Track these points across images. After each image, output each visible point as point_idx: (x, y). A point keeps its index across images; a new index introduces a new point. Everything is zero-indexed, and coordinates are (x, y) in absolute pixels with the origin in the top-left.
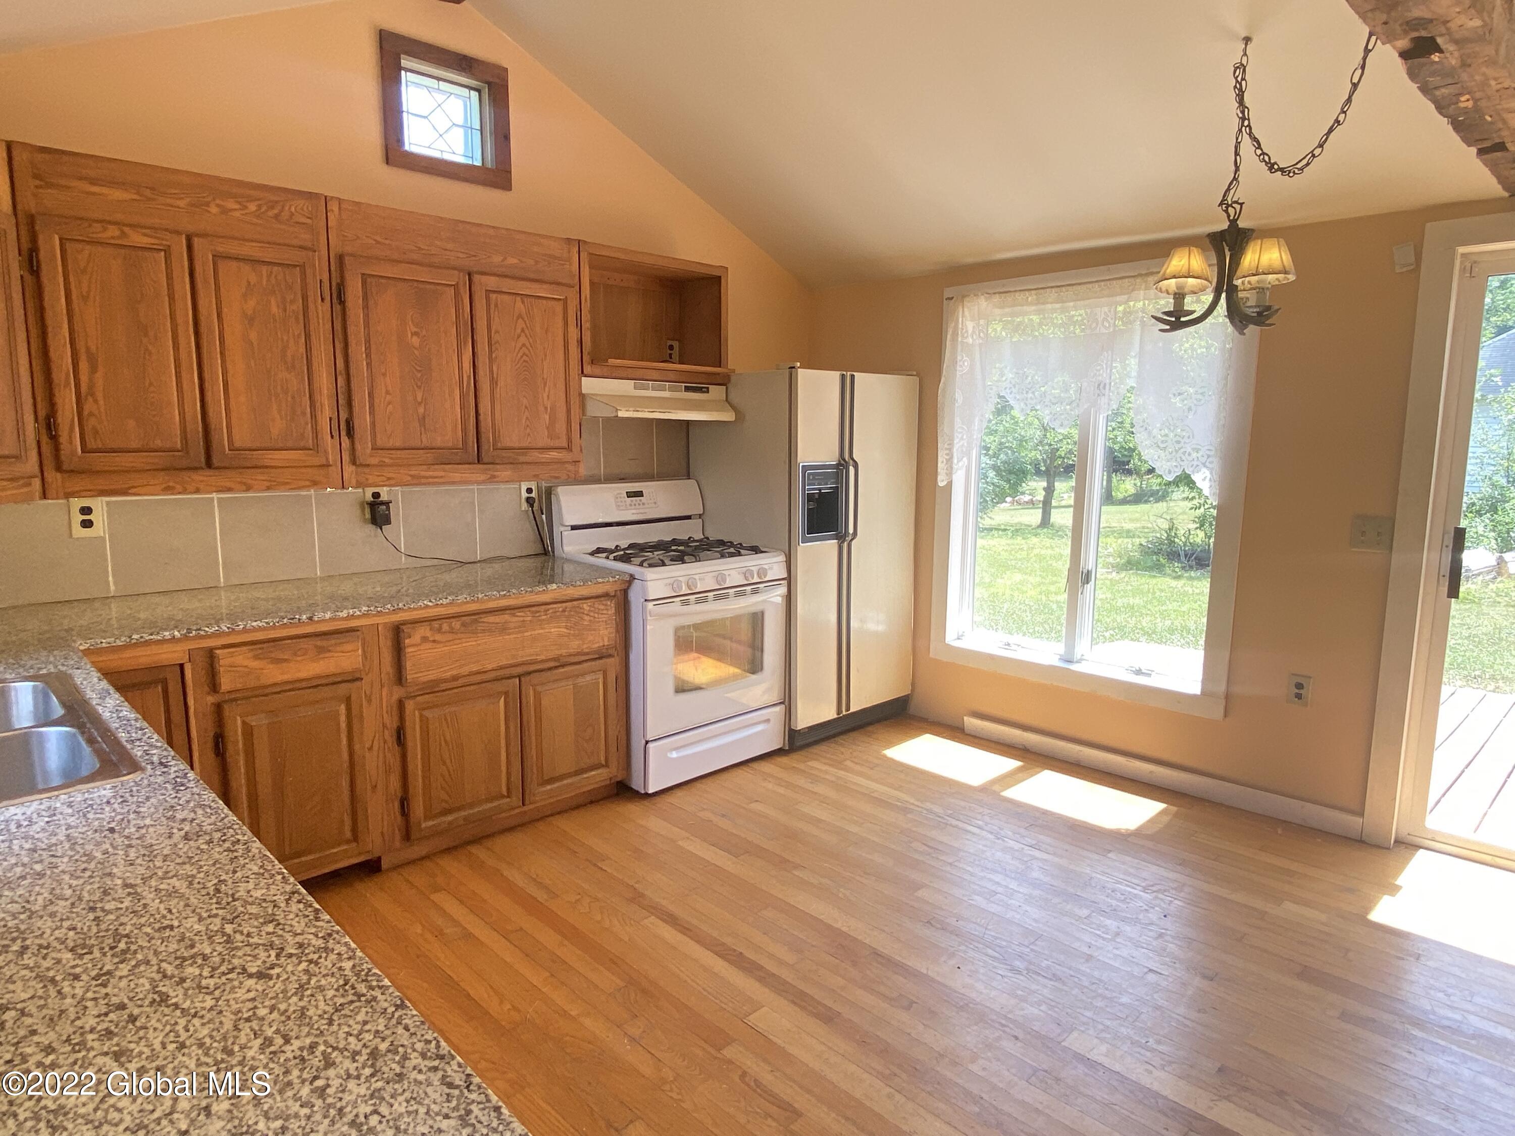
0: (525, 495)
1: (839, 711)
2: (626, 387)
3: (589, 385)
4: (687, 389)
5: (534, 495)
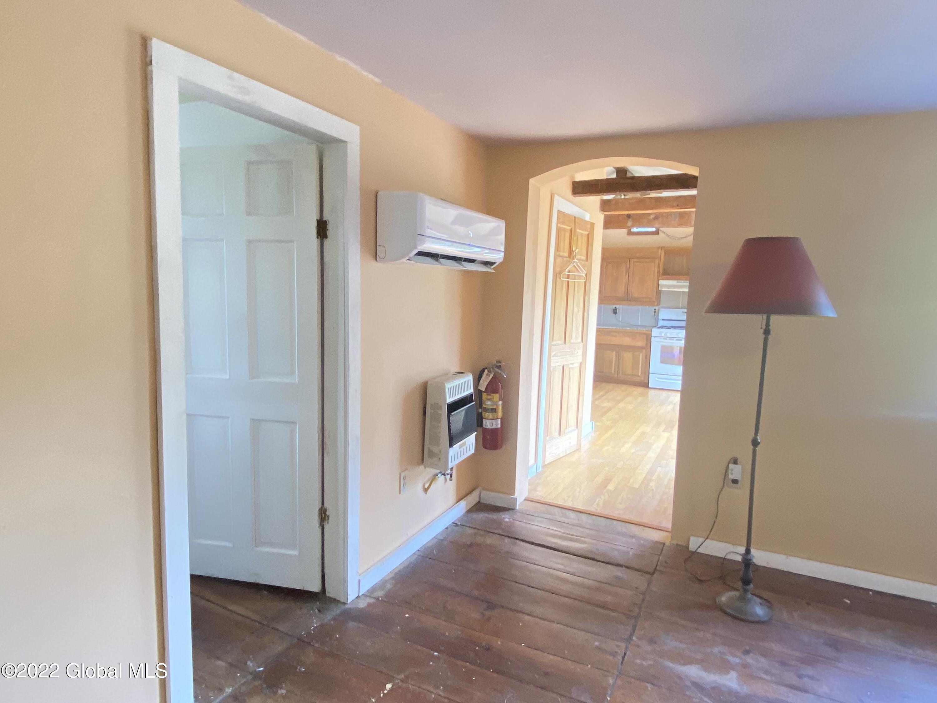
0: (653, 310)
2: (674, 282)
3: (662, 282)
5: (656, 311)
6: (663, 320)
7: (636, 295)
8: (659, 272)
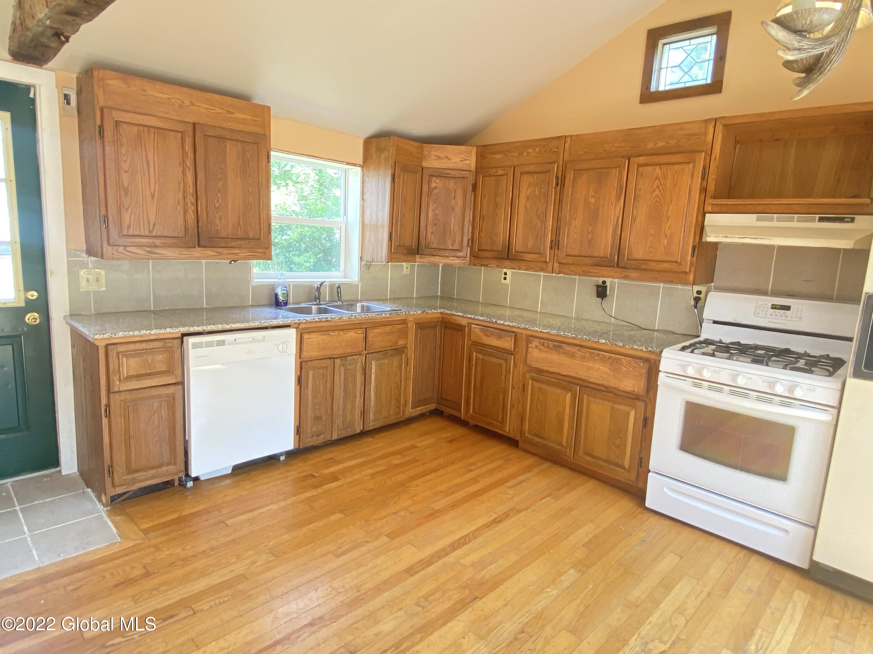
0: (695, 294)
2: (751, 219)
3: (711, 219)
4: (821, 219)
6: (715, 322)
7: (639, 253)
8: (704, 190)
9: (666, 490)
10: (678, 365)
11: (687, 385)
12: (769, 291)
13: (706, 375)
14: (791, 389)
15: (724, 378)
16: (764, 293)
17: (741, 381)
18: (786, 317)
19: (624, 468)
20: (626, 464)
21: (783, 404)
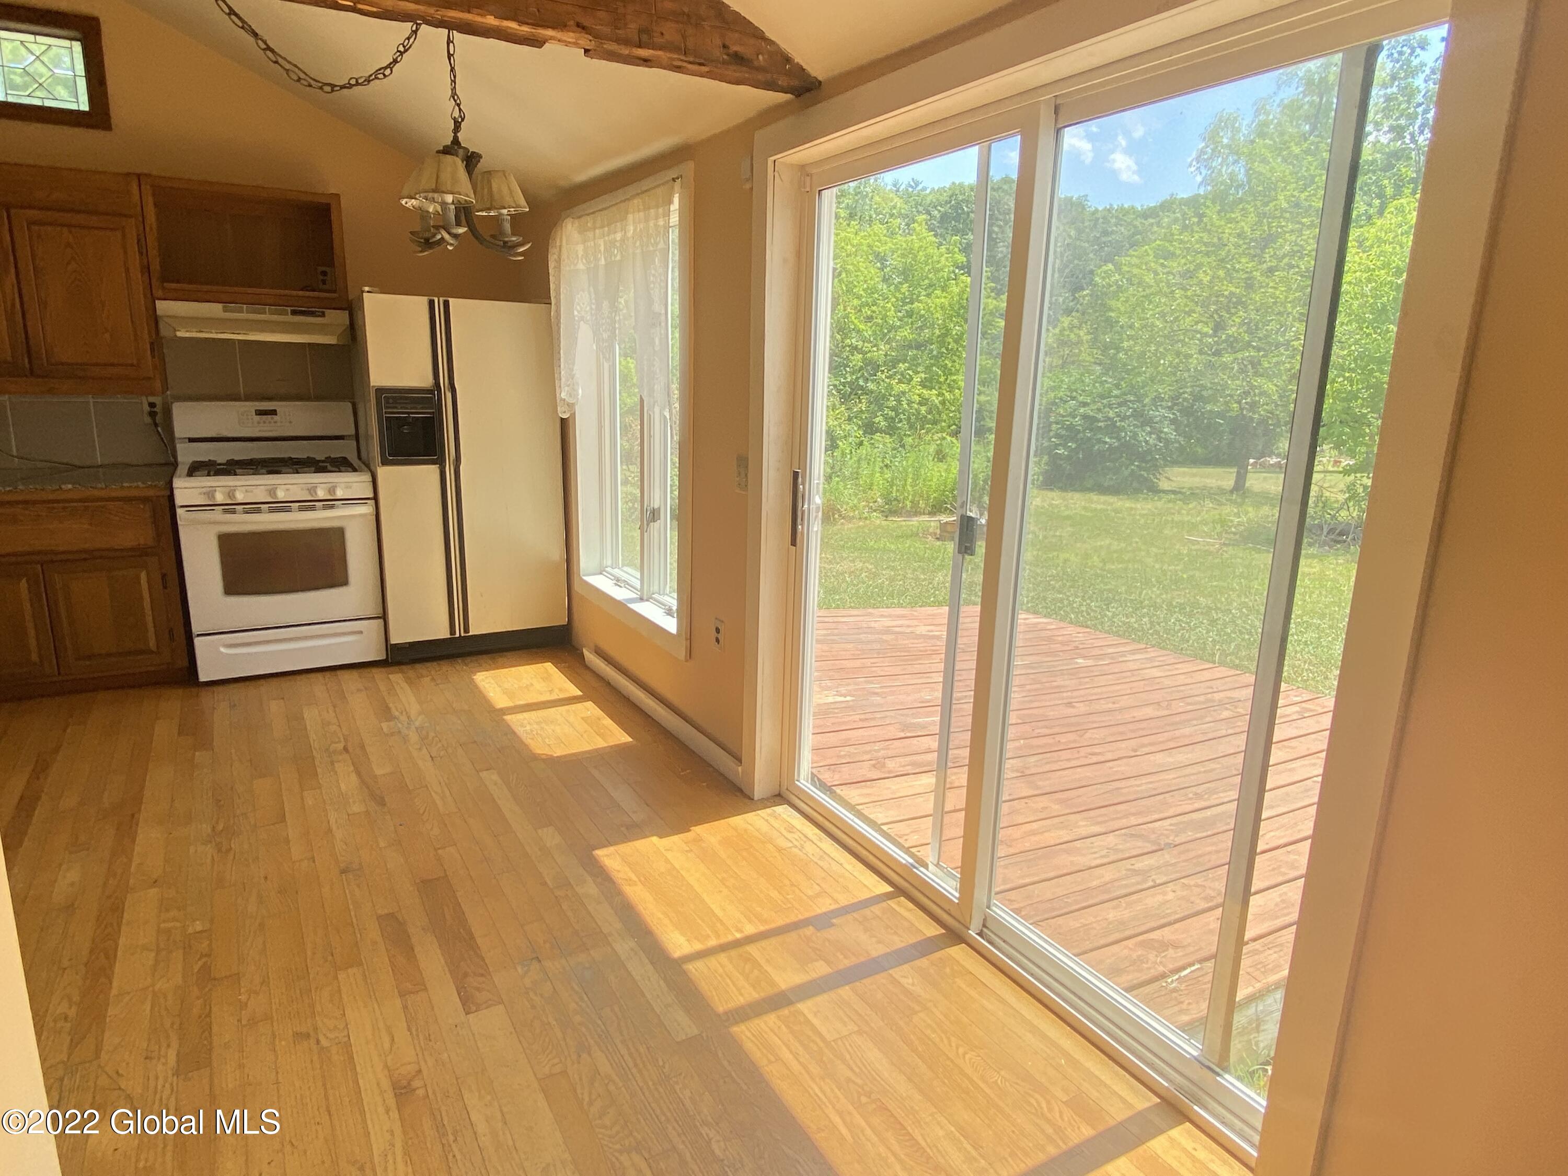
0: (146, 408)
1: (452, 631)
2: (215, 309)
3: (164, 307)
4: (294, 313)
5: (158, 409)
6: (192, 440)
8: (146, 269)
9: (222, 650)
10: (200, 494)
11: (217, 514)
12: (242, 396)
13: (240, 497)
14: (332, 490)
15: (260, 495)
16: (236, 398)
17: (281, 495)
18: (275, 422)
19: (152, 652)
20: (152, 644)
21: (325, 508)
